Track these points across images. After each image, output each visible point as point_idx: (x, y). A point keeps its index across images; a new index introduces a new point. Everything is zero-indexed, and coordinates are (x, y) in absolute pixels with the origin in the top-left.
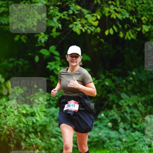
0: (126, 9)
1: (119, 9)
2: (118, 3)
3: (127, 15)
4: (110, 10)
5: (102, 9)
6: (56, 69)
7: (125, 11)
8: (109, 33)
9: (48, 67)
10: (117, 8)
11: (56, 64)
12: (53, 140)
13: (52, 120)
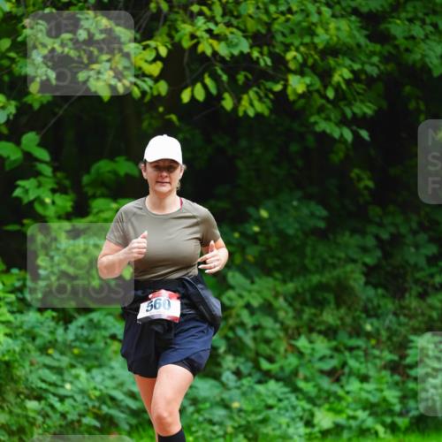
0: (242, 27)
1: (219, 29)
2: (218, 10)
3: (244, 46)
4: (196, 31)
5: (173, 29)
6: (40, 200)
7: (240, 34)
8: (193, 98)
9: (18, 193)
10: (217, 24)
11: (40, 185)
12: (32, 405)
13: (30, 346)
